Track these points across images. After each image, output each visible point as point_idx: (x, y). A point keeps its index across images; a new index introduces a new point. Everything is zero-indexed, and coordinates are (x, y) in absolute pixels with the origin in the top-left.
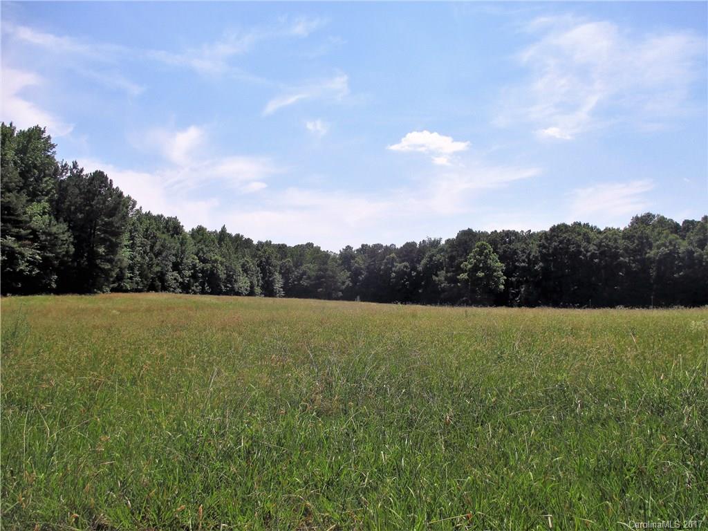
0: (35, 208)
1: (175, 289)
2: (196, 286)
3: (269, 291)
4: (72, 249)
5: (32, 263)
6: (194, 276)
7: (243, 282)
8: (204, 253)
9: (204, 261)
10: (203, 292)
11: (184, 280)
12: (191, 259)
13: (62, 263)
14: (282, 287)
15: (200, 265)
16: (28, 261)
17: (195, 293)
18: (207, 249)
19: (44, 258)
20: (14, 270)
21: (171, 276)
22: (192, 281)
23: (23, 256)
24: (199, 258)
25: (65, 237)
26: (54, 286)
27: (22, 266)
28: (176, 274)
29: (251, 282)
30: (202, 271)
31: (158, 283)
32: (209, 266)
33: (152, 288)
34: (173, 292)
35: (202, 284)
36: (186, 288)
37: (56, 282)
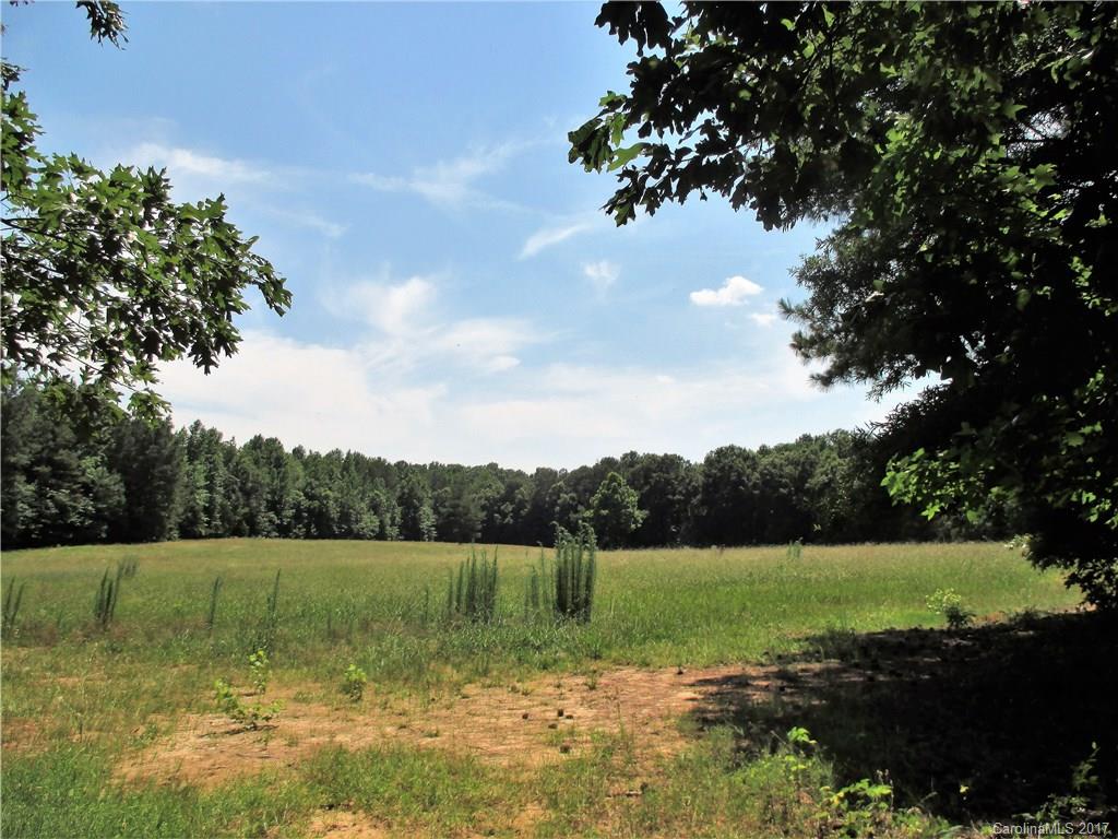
0: (88, 461)
1: (269, 532)
2: (300, 529)
3: (411, 532)
4: (123, 499)
5: (85, 514)
6: (297, 517)
7: (369, 521)
8: (312, 489)
9: (310, 497)
10: (308, 536)
11: (282, 522)
12: (294, 495)
13: (114, 513)
14: (433, 526)
15: (305, 503)
16: (79, 513)
17: (297, 537)
18: (317, 483)
19: (98, 510)
20: (65, 522)
21: (265, 518)
22: (293, 522)
23: (75, 508)
24: (306, 494)
25: (116, 488)
26: (104, 535)
27: (74, 518)
28: (272, 514)
29: (381, 522)
30: (309, 510)
31: (246, 527)
32: (316, 503)
33: (237, 532)
34: (267, 536)
35: (308, 526)
36: (284, 531)
37: (107, 532)
